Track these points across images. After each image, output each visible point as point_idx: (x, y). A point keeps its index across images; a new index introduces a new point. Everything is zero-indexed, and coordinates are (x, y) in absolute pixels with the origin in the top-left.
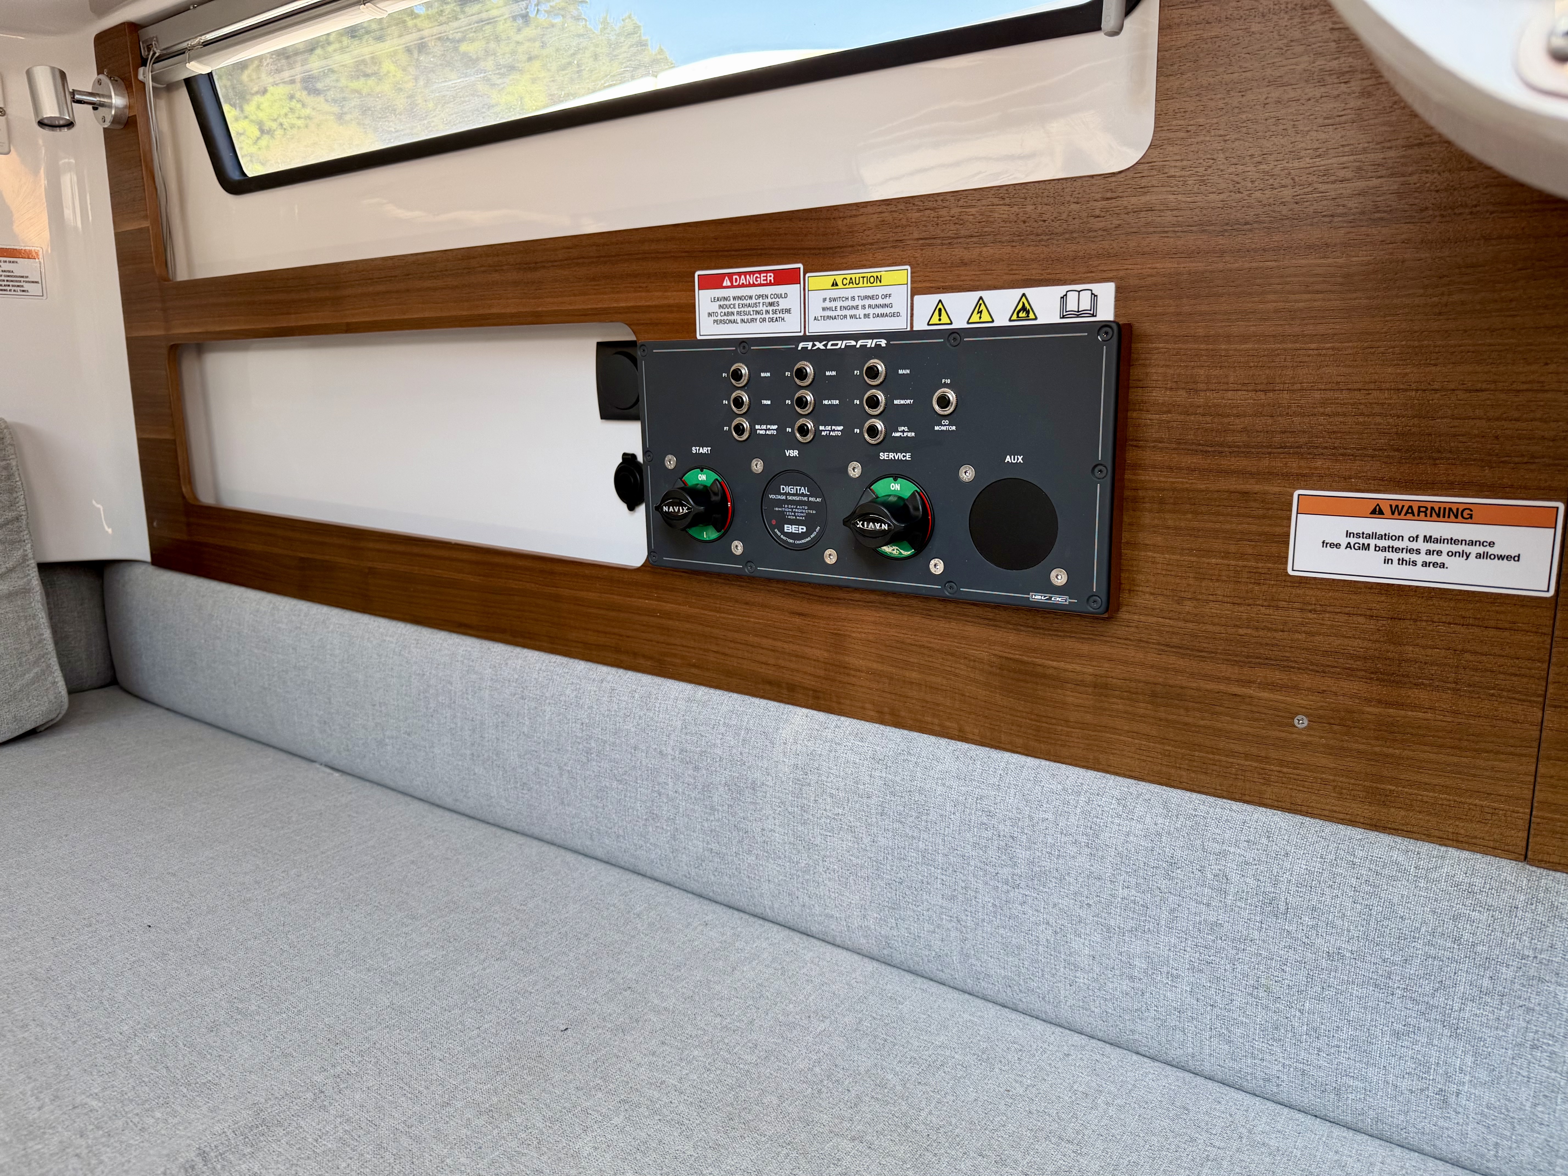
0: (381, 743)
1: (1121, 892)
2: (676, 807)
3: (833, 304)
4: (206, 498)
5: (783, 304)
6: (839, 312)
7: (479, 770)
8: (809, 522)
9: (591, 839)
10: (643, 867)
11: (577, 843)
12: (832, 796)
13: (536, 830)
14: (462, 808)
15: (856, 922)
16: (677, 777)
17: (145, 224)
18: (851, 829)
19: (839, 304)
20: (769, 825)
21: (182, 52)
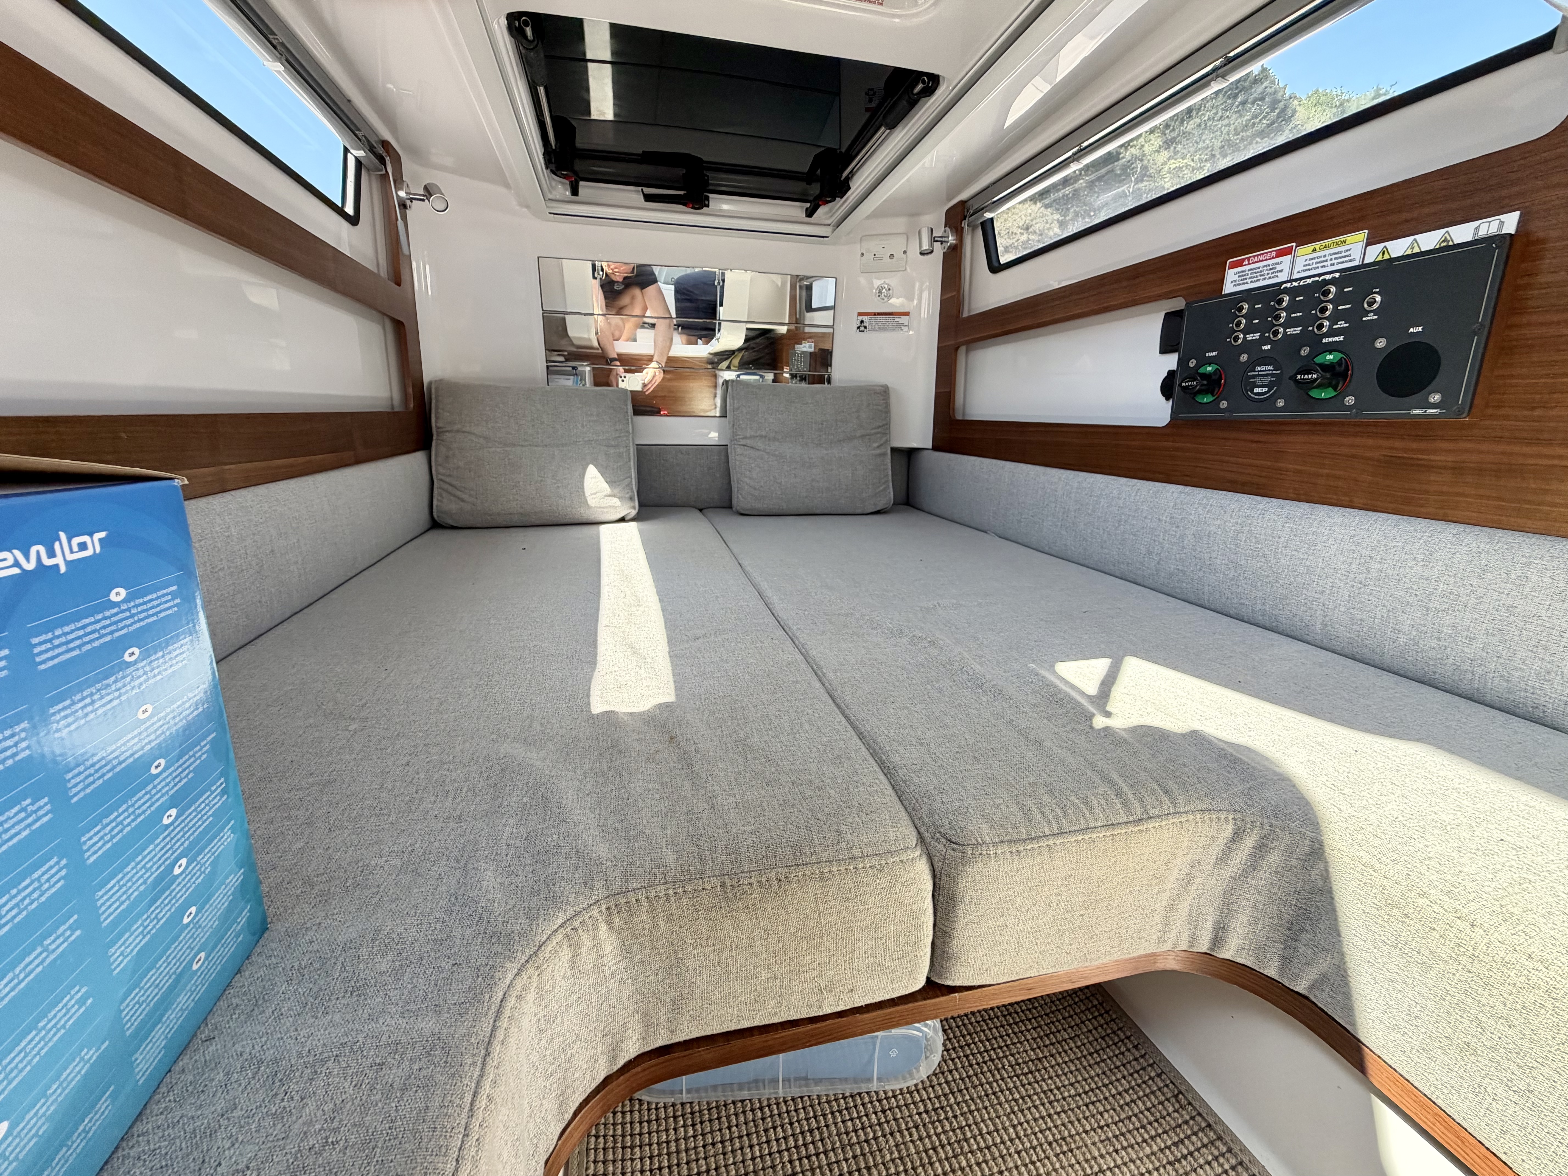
0: (1019, 521)
1: (1441, 587)
2: (1163, 548)
3: (1311, 262)
4: (959, 417)
5: (1279, 268)
6: (1314, 266)
7: (1063, 532)
8: (1270, 386)
9: (1114, 565)
10: (1139, 580)
11: (1107, 569)
12: (1256, 538)
13: (1086, 562)
14: (1053, 552)
15: (1258, 607)
16: (1166, 531)
17: (954, 293)
18: (1265, 556)
19: (1314, 261)
20: (1214, 555)
21: (983, 209)
